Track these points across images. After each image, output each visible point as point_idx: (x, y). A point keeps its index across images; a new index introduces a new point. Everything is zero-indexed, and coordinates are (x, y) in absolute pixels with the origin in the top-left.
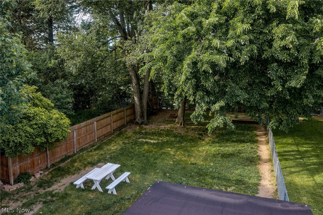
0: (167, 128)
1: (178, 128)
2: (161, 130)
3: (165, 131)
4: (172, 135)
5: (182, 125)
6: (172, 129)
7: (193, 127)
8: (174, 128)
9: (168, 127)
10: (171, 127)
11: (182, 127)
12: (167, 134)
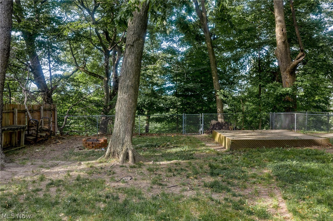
0: (77, 173)
1: (118, 170)
2: (52, 184)
3: (67, 189)
4: (102, 206)
5: (131, 159)
6: (95, 176)
7: (165, 162)
8: (105, 173)
9: (81, 170)
10: (92, 171)
11: (132, 167)
12: (75, 200)
